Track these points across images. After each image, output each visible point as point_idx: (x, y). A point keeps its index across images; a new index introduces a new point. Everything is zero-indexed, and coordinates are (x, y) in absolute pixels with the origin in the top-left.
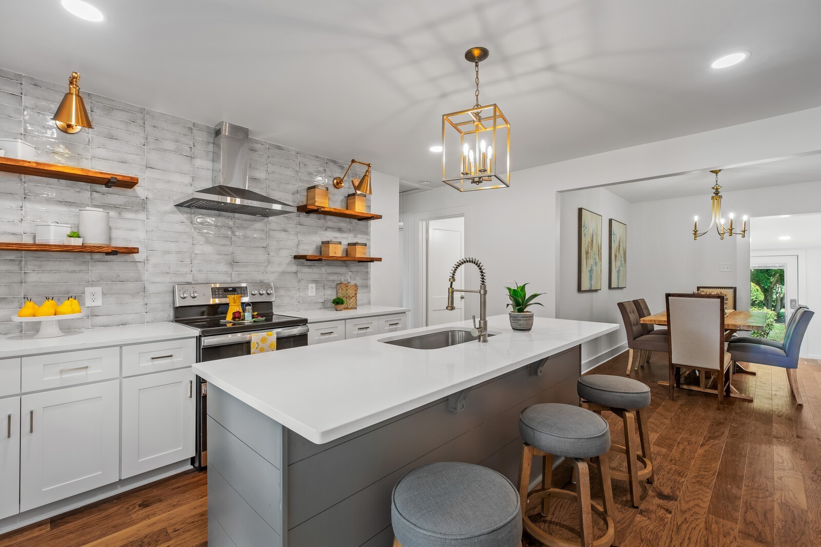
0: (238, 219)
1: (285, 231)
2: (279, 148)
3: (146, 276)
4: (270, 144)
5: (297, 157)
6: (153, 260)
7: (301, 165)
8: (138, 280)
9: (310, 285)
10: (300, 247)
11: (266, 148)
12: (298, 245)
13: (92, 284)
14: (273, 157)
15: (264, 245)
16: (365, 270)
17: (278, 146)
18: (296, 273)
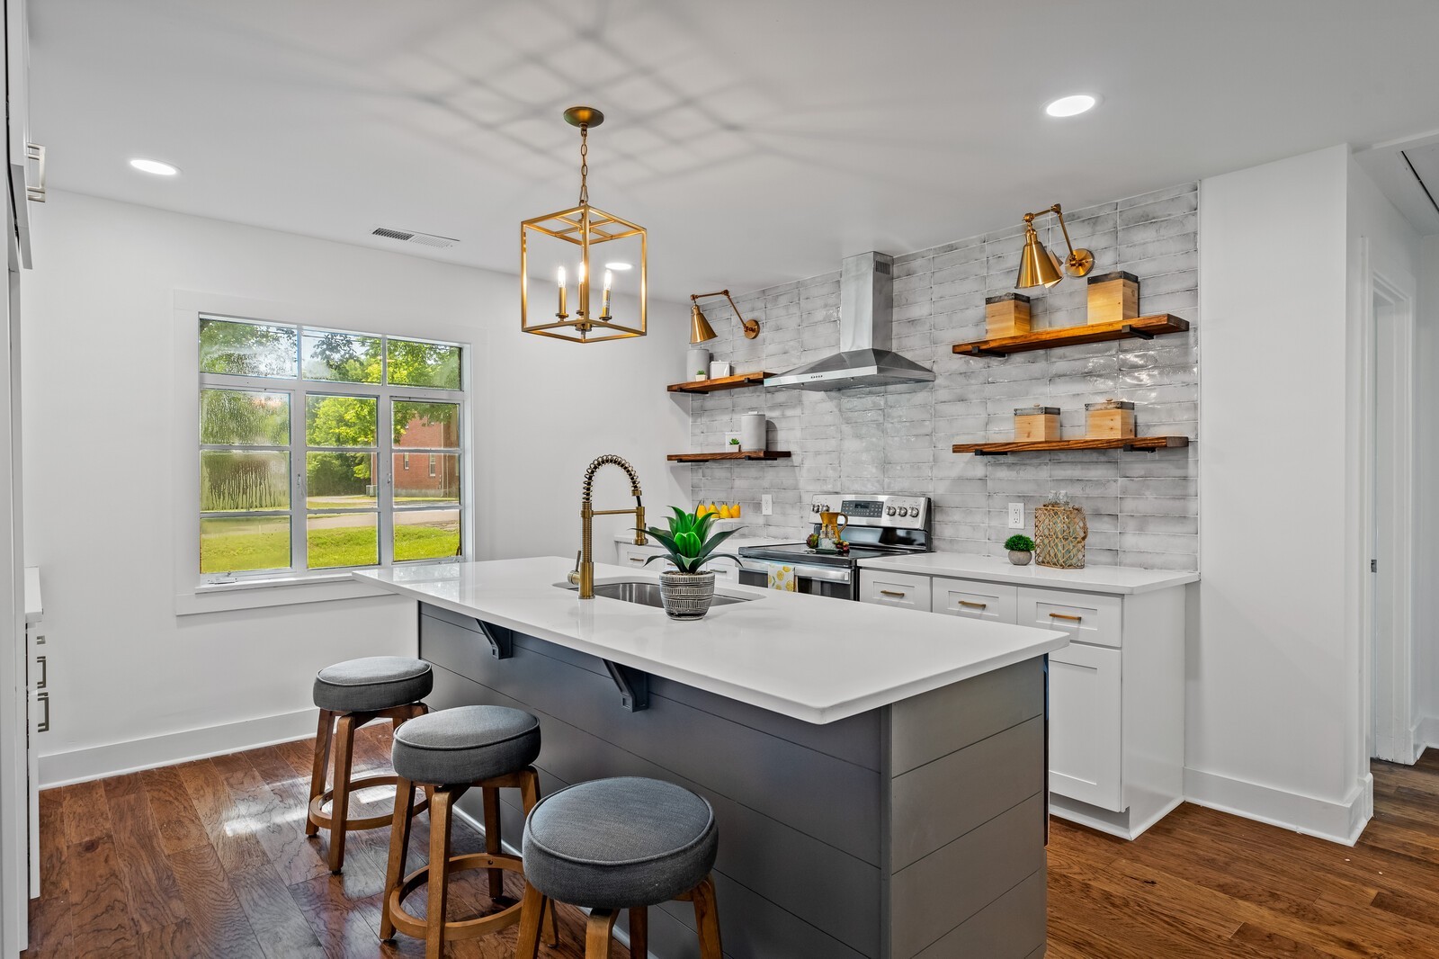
0: (892, 393)
1: (962, 400)
2: (951, 248)
3: (802, 484)
4: (935, 249)
5: (982, 250)
6: (807, 464)
7: (990, 262)
8: (796, 488)
9: (1012, 506)
10: (989, 427)
11: (929, 259)
12: (987, 424)
13: (766, 491)
14: (940, 270)
15: (928, 430)
16: (1179, 473)
17: (948, 246)
18: (983, 480)
